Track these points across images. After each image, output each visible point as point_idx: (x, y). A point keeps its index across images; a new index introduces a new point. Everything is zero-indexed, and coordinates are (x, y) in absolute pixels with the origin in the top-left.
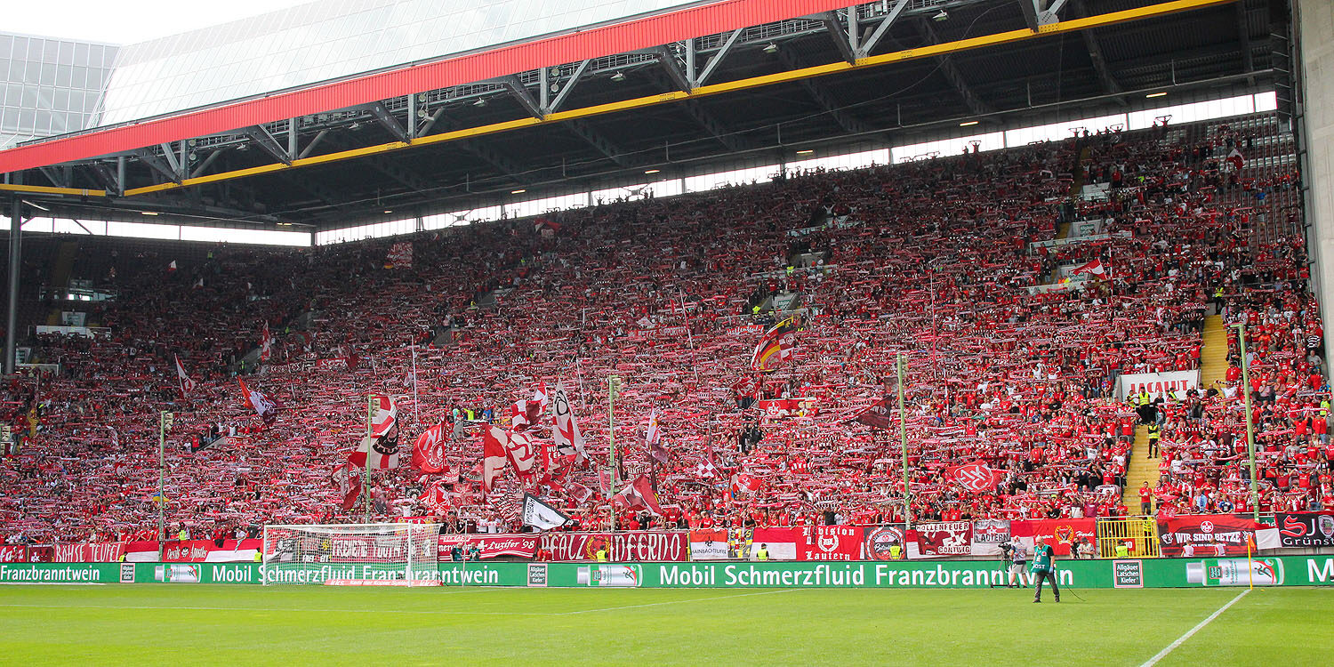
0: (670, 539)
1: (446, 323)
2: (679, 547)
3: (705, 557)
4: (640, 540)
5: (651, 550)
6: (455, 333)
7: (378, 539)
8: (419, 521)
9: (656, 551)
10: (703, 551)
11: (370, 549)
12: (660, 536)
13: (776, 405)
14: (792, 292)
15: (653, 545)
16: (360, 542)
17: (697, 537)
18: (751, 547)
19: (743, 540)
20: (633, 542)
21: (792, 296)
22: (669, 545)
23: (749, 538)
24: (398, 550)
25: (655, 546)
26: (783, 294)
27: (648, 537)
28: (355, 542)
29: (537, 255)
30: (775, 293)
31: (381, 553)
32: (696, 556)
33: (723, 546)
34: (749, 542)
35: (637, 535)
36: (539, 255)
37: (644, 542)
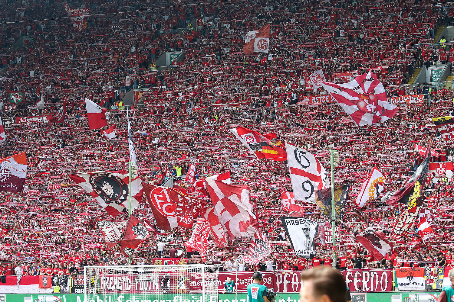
0: (380, 276)
1: (128, 84)
2: (387, 281)
3: (409, 288)
4: (356, 275)
5: (365, 283)
6: (138, 93)
7: (139, 276)
8: (173, 262)
9: (369, 285)
10: (405, 284)
11: (133, 283)
12: (372, 273)
13: (443, 166)
14: (443, 63)
15: (366, 280)
16: (124, 278)
17: (401, 274)
18: (442, 280)
19: (436, 275)
20: (350, 278)
21: (443, 67)
22: (379, 280)
23: (441, 274)
24: (157, 284)
25: (368, 281)
26: (436, 65)
27: (362, 274)
28: (120, 278)
29: (199, 18)
30: (428, 64)
31: (143, 287)
32: (401, 288)
33: (422, 280)
34: (441, 277)
35: (354, 273)
36: (202, 18)
37: (360, 278)
